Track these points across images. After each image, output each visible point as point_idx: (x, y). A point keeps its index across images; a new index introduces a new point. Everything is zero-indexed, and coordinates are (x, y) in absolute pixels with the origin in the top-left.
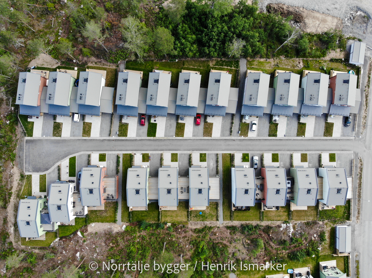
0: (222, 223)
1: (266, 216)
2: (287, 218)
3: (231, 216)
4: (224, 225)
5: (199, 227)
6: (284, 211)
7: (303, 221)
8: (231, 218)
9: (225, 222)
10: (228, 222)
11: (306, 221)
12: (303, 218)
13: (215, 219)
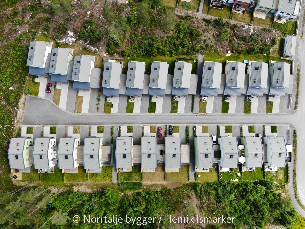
0: (200, 15)
1: (234, 17)
2: (250, 22)
3: (208, 11)
4: (202, 17)
5: (183, 14)
6: (248, 17)
7: (261, 27)
8: (208, 13)
9: (203, 15)
10: (205, 15)
11: (263, 28)
12: (261, 25)
13: (196, 10)
